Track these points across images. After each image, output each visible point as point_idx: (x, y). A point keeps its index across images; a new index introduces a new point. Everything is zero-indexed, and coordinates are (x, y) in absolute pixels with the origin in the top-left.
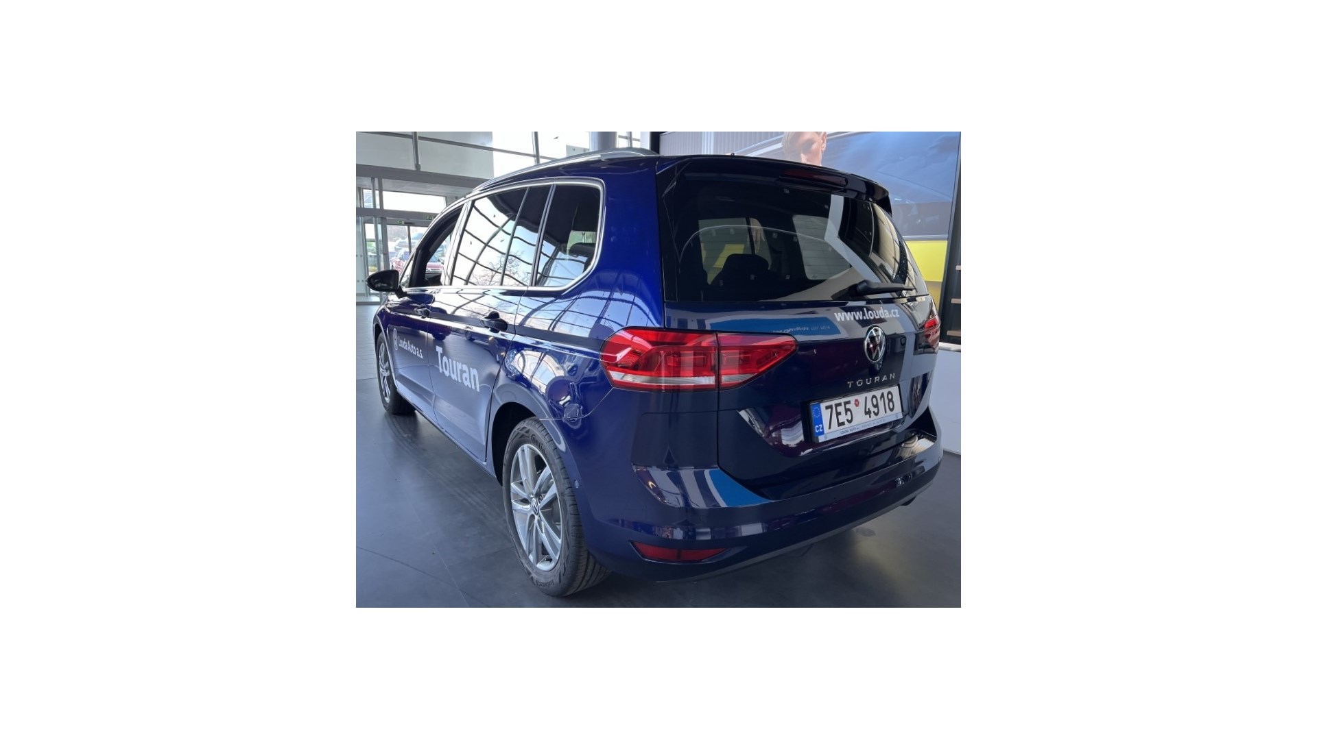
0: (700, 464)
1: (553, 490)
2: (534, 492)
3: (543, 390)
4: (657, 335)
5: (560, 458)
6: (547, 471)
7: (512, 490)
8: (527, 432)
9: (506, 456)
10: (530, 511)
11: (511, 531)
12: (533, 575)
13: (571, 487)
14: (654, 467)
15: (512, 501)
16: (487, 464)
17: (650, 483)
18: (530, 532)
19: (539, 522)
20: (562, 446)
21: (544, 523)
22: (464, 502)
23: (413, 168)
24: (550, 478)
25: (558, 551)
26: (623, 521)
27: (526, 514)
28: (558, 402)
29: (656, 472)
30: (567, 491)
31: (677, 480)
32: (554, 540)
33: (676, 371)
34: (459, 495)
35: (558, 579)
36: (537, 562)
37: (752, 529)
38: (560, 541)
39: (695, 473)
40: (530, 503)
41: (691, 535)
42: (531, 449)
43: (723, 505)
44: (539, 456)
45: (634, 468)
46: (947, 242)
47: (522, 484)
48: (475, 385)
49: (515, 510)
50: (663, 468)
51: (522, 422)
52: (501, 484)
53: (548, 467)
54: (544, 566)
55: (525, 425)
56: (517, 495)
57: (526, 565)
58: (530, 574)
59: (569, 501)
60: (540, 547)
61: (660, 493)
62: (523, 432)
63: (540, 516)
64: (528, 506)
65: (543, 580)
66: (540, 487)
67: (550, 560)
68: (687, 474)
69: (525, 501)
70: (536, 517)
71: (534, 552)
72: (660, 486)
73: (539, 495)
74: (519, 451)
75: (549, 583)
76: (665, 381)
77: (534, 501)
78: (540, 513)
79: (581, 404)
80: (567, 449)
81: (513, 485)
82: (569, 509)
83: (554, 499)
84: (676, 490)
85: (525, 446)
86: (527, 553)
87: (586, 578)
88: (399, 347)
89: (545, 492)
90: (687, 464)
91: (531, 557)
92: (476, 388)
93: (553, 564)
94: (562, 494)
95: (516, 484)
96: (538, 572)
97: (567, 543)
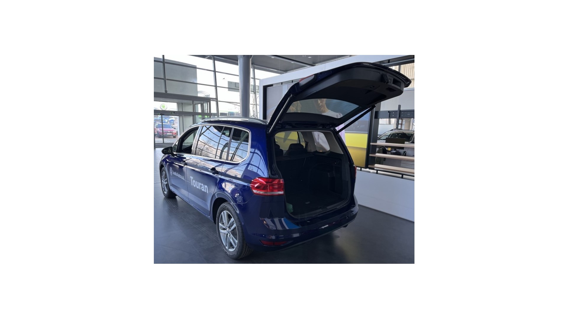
0: (280, 217)
1: (235, 225)
2: (228, 226)
3: (229, 192)
4: (267, 180)
5: (237, 215)
6: (232, 219)
7: (220, 226)
8: (226, 207)
9: (218, 214)
10: (226, 232)
11: (219, 239)
12: (228, 253)
13: (241, 224)
14: (266, 218)
15: (220, 229)
16: (210, 217)
17: (265, 222)
18: (226, 239)
19: (230, 236)
20: (238, 212)
21: (231, 236)
22: (200, 230)
23: (164, 92)
24: (233, 221)
25: (236, 244)
26: (257, 234)
27: (225, 234)
28: (235, 196)
29: (266, 219)
30: (239, 226)
31: (273, 222)
32: (235, 242)
33: (272, 190)
34: (198, 228)
35: (236, 254)
36: (229, 249)
37: (296, 235)
38: (237, 241)
39: (279, 219)
40: (226, 230)
41: (277, 237)
42: (227, 212)
43: (287, 228)
44: (229, 214)
45: (260, 218)
46: (367, 134)
47: (223, 223)
48: (206, 190)
49: (221, 232)
50: (269, 218)
51: (223, 204)
52: (215, 224)
53: (233, 218)
54: (231, 250)
55: (225, 205)
56: (221, 227)
57: (225, 250)
58: (226, 253)
59: (240, 229)
60: (230, 244)
61: (268, 226)
62: (224, 207)
63: (230, 234)
64: (226, 231)
65: (231, 254)
66: (230, 224)
67: (233, 248)
68: (276, 220)
69: (224, 229)
70: (229, 234)
71: (228, 245)
72: (268, 223)
73: (229, 227)
74: (222, 213)
75: (234, 255)
76: (269, 193)
77: (228, 229)
78: (230, 233)
79: (242, 196)
80: (239, 212)
81: (220, 224)
82: (240, 231)
83: (235, 228)
84: (273, 225)
85: (225, 211)
86: (225, 246)
87: (245, 253)
88: (173, 174)
89: (232, 226)
90: (276, 217)
91: (227, 248)
92: (206, 192)
93: (234, 249)
94: (238, 227)
95: (221, 223)
96: (229, 252)
97: (239, 242)
